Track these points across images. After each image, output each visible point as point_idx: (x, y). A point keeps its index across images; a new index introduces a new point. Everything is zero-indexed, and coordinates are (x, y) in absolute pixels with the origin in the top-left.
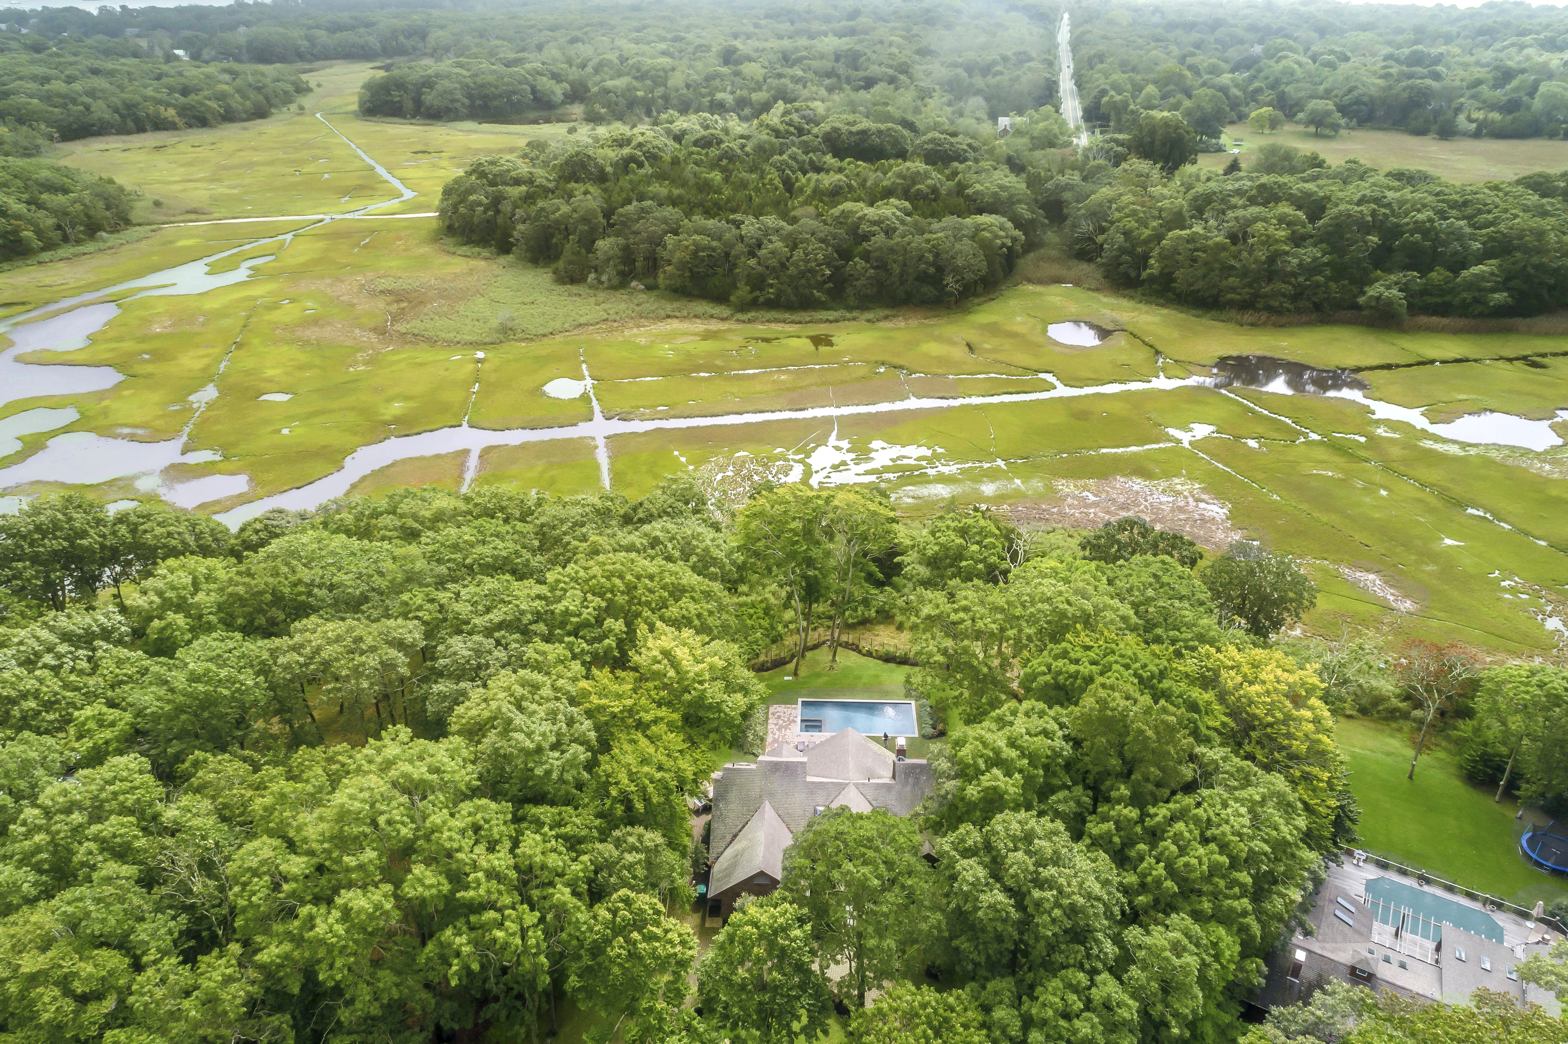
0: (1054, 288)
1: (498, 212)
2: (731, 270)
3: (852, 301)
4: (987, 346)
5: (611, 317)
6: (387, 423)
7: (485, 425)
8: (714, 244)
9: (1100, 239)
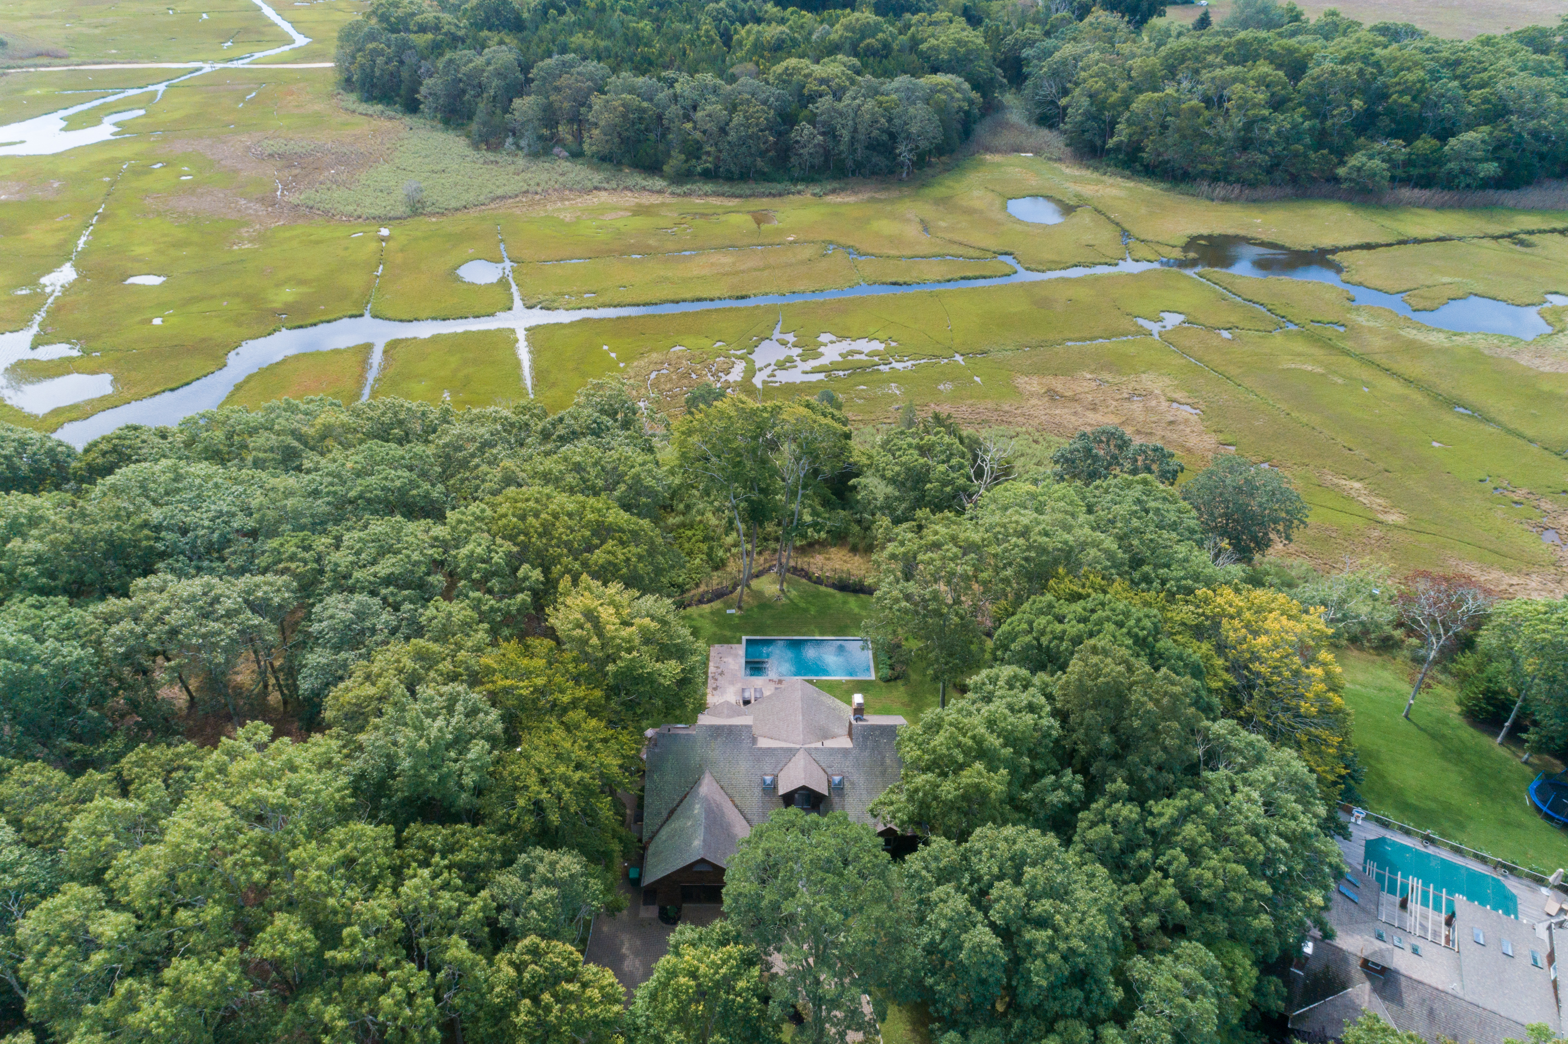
0: (1013, 158)
1: (402, 62)
2: (664, 135)
3: (796, 173)
4: (943, 224)
5: (531, 189)
6: (276, 313)
7: (390, 314)
8: (645, 104)
9: (1063, 102)
